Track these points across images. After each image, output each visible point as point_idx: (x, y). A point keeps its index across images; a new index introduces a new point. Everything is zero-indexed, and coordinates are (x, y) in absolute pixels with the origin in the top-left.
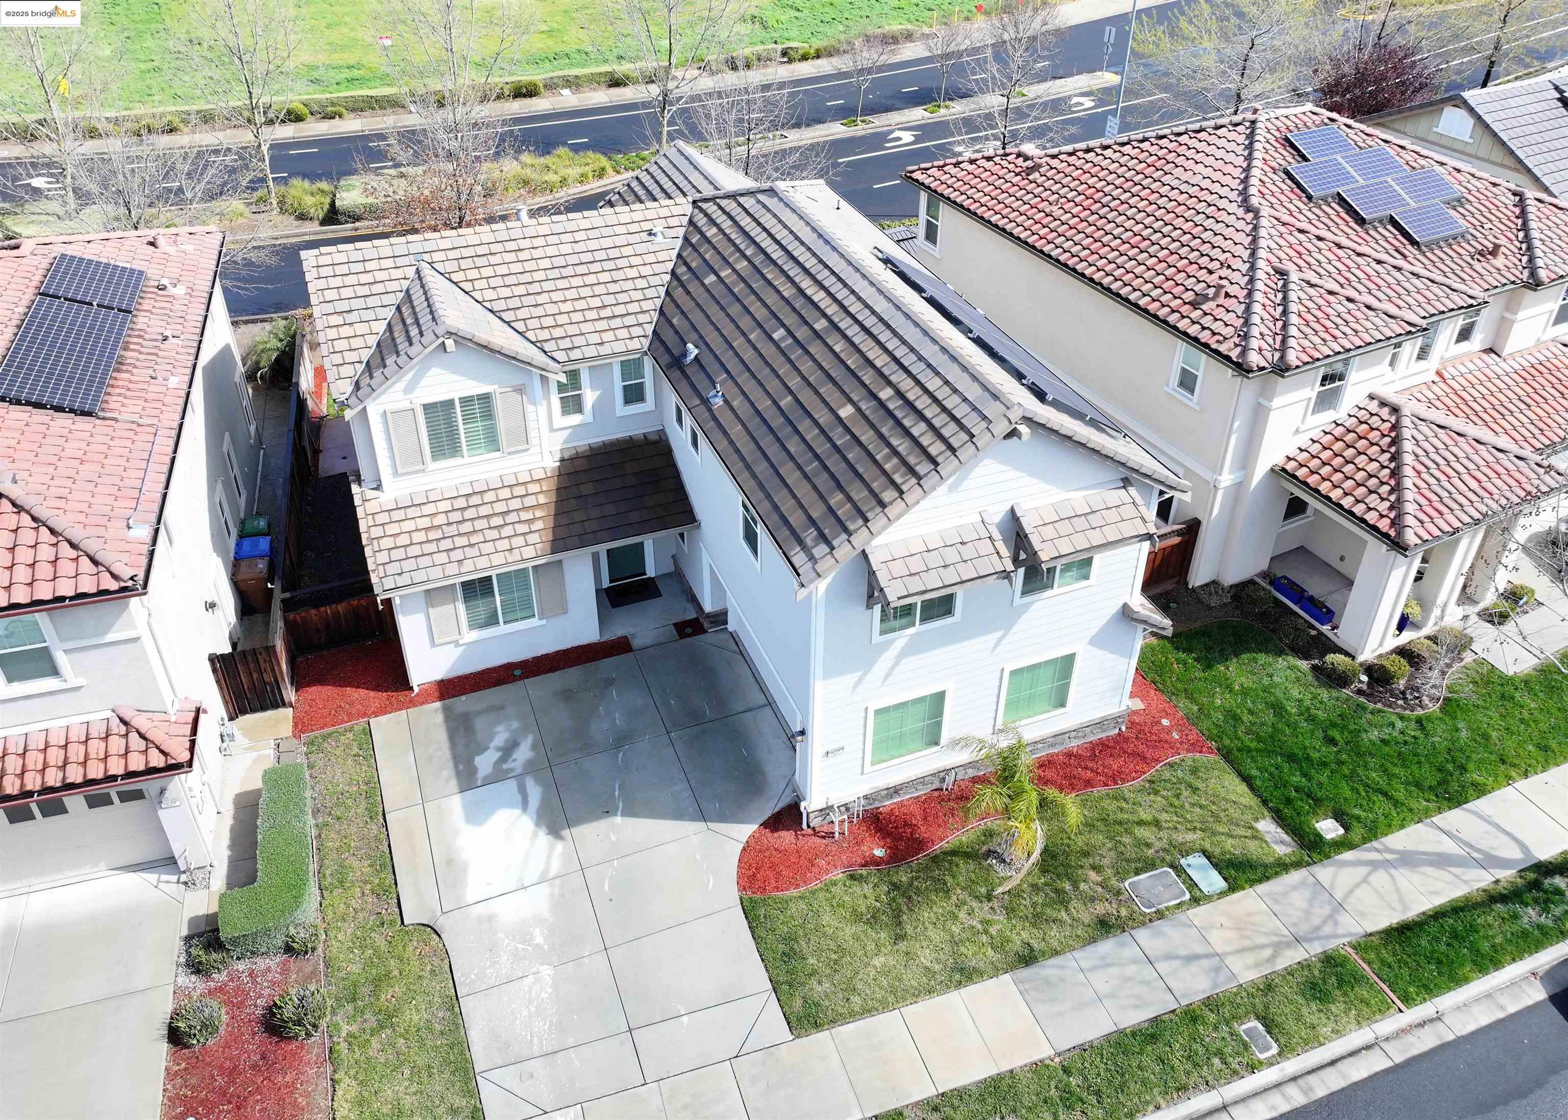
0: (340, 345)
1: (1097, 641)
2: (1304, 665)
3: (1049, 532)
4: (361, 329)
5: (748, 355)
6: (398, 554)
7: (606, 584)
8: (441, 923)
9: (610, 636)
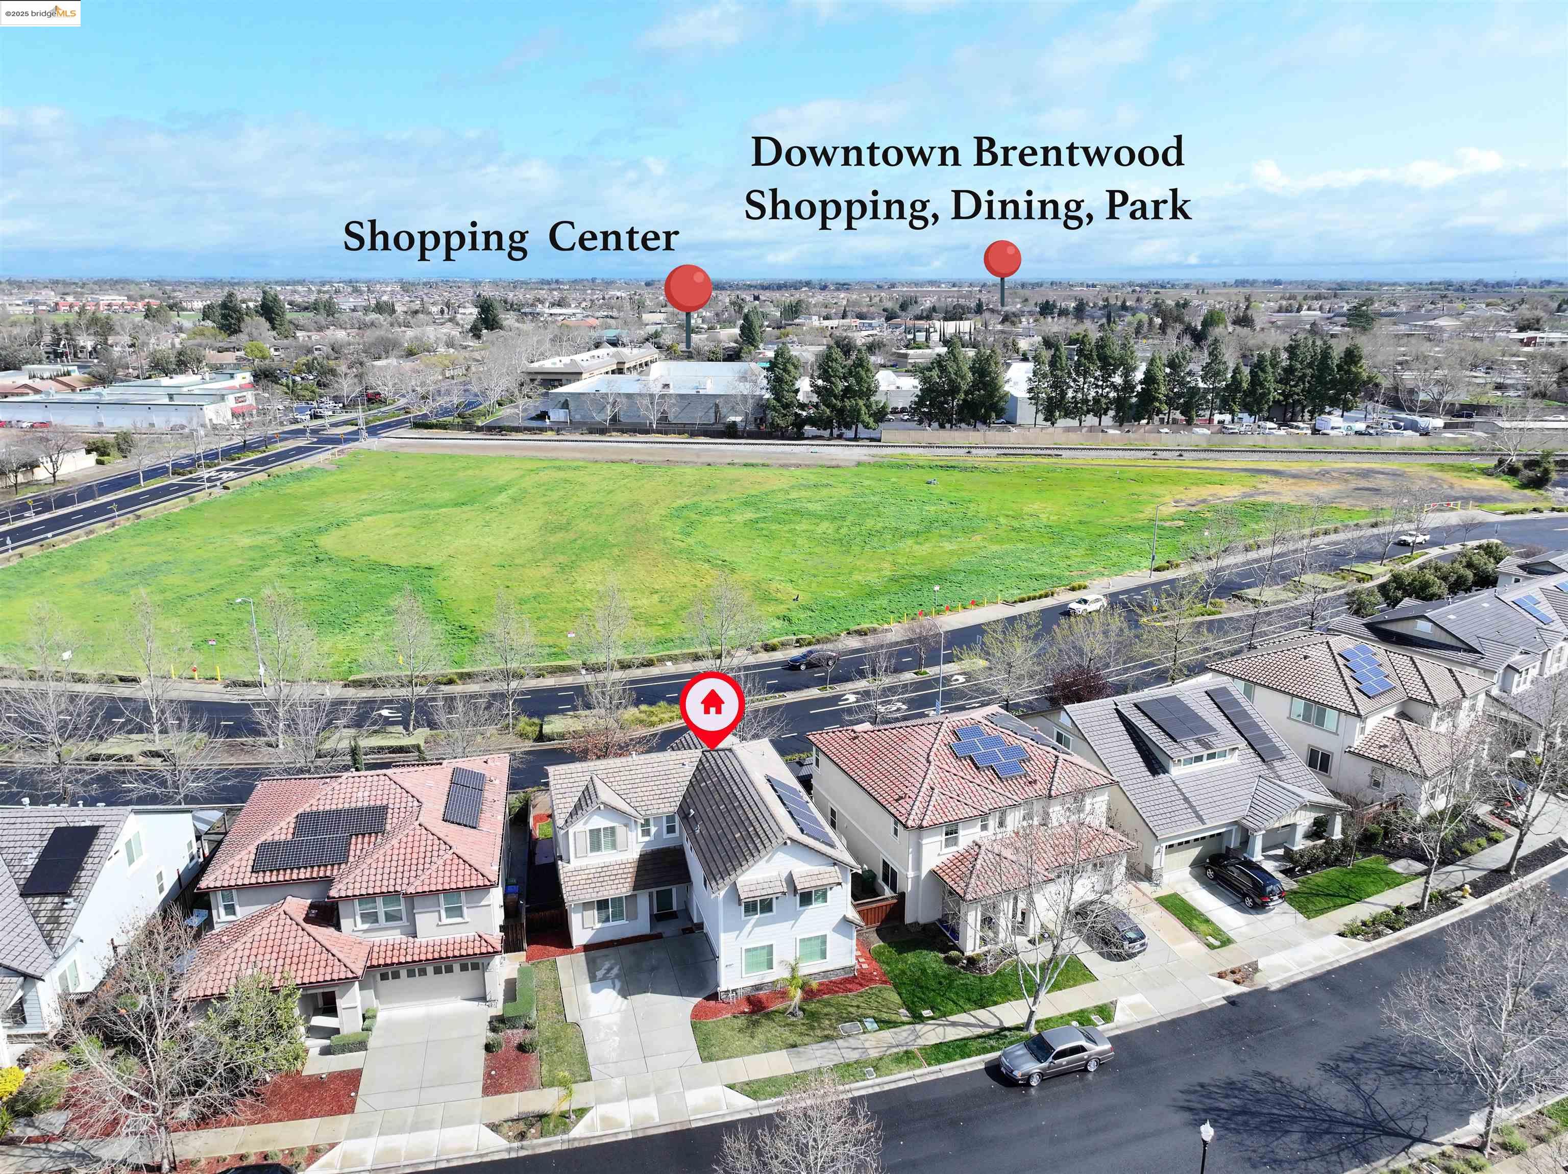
0: (561, 806)
1: (836, 929)
2: (942, 956)
3: (802, 880)
4: (569, 800)
5: (711, 814)
6: (574, 888)
7: (655, 912)
8: (580, 1023)
9: (654, 932)
